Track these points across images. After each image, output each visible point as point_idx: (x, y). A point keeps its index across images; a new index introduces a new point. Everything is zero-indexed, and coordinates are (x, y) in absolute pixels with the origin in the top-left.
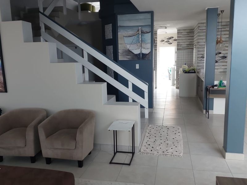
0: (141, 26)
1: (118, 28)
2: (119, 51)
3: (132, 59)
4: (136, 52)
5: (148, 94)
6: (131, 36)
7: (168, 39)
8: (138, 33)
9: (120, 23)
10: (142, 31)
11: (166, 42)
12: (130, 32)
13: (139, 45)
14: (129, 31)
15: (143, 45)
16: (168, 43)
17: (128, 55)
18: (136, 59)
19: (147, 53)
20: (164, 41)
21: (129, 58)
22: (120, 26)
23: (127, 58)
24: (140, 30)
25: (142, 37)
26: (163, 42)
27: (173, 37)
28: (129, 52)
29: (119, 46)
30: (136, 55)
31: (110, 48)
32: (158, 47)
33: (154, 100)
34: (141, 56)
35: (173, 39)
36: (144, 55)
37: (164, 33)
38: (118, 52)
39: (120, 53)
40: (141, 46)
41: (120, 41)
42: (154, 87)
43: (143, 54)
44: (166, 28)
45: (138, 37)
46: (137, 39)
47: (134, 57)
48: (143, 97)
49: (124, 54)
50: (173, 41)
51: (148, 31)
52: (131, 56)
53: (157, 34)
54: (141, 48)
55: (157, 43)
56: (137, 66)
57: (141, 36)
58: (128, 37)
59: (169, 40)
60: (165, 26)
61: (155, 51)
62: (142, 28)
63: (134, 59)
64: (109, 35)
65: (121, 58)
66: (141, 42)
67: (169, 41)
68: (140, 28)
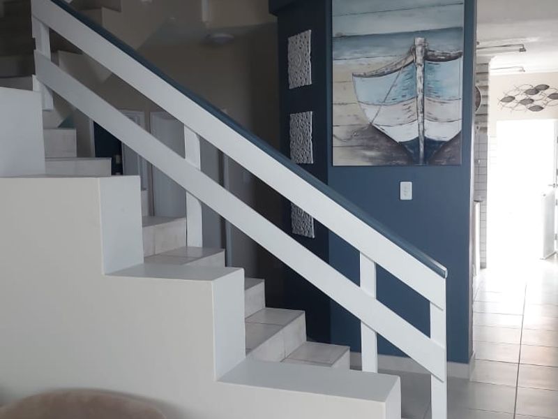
0: (423, 32)
1: (336, 44)
2: (336, 131)
3: (384, 164)
4: (404, 133)
5: (444, 313)
6: (383, 74)
7: (527, 92)
8: (410, 60)
9: (341, 25)
10: (426, 51)
11: (523, 102)
12: (380, 59)
13: (414, 109)
14: (373, 54)
15: (433, 108)
16: (529, 105)
17: (370, 148)
18: (400, 162)
19: (447, 139)
20: (513, 98)
21: (371, 159)
22: (343, 37)
23: (364, 157)
24: (419, 49)
25: (429, 77)
26: (513, 104)
27: (547, 87)
28: (374, 135)
29: (337, 110)
30: (402, 145)
31: (303, 123)
32: (490, 118)
33: (476, 319)
34: (422, 149)
35: (548, 92)
36: (434, 147)
37: (515, 72)
38: (332, 135)
39: (341, 140)
40: (423, 112)
41: (338, 95)
42: (474, 263)
43: (429, 143)
44: (523, 50)
45: (412, 76)
46: (408, 83)
47: (394, 155)
48: (425, 329)
49: (354, 142)
50: (549, 99)
51: (453, 53)
52: (378, 151)
53: (487, 73)
54: (420, 119)
55: (486, 106)
56: (406, 191)
57: (424, 71)
58: (372, 76)
59: (533, 97)
60: (521, 41)
61: (482, 133)
62: (428, 41)
63: (394, 163)
64: (301, 74)
65: (341, 158)
66: (420, 97)
67: (533, 101)
68: (418, 40)
